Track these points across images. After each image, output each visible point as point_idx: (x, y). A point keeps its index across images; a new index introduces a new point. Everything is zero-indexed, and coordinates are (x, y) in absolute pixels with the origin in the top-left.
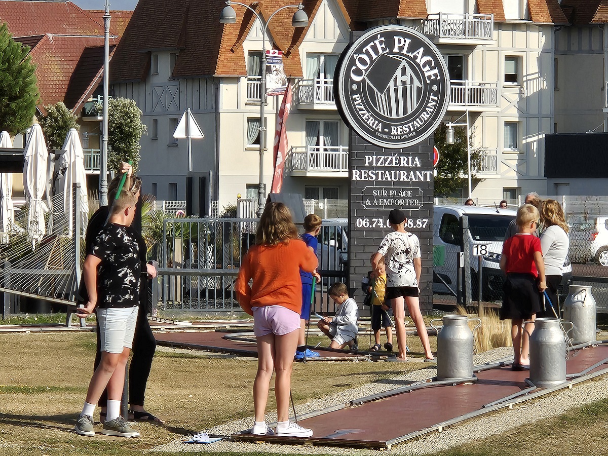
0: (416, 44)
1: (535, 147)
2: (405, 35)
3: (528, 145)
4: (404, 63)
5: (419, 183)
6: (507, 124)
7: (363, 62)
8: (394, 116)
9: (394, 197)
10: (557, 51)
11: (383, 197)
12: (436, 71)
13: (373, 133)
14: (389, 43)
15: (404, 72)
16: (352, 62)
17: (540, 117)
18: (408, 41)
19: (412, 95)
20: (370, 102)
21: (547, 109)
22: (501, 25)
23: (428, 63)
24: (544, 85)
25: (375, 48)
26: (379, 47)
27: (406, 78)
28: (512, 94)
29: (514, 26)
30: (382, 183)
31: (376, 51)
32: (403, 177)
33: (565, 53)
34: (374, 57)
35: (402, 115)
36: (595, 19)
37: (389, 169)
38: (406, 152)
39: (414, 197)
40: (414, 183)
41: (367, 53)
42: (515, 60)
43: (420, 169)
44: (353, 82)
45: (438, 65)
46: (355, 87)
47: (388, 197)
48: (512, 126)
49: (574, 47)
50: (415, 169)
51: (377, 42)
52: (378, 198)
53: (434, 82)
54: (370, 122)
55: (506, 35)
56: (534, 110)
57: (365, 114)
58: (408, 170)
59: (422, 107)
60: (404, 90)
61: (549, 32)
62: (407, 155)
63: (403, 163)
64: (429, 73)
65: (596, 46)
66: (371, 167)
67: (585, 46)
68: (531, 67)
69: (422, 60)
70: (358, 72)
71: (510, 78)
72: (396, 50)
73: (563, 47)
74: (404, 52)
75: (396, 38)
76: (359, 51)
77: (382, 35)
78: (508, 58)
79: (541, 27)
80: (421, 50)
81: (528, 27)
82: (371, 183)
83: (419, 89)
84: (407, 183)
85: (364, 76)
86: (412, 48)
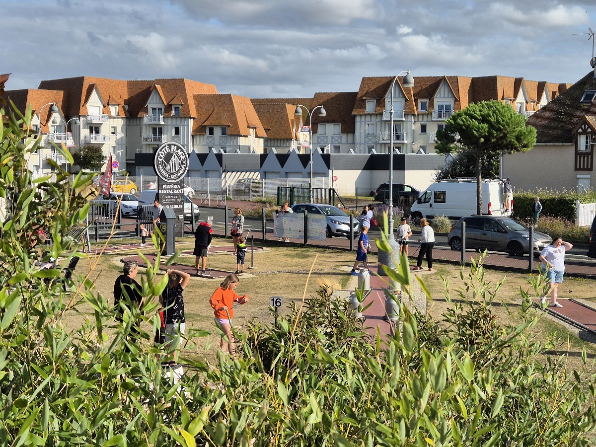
0: (178, 148)
1: (120, 154)
2: (175, 145)
3: (119, 153)
4: (174, 154)
5: (180, 194)
6: (112, 147)
7: (162, 154)
8: (172, 172)
9: (172, 198)
10: (127, 125)
11: (169, 199)
12: (184, 157)
13: (165, 178)
14: (170, 148)
15: (175, 158)
16: (159, 154)
17: (122, 145)
18: (176, 147)
19: (177, 165)
20: (165, 168)
21: (124, 142)
22: (110, 117)
23: (182, 154)
24: (123, 135)
25: (166, 150)
26: (167, 149)
27: (175, 159)
28: (113, 137)
29: (114, 118)
30: (168, 194)
31: (166, 151)
32: (175, 192)
33: (128, 125)
34: (165, 152)
35: (174, 172)
36: (139, 116)
37: (170, 189)
38: (175, 184)
39: (178, 198)
40: (178, 194)
41: (163, 151)
42: (115, 128)
43: (180, 189)
44: (159, 161)
45: (185, 155)
46: (160, 163)
47: (170, 198)
48: (114, 147)
49: (132, 124)
50: (178, 189)
51: (166, 147)
52: (167, 199)
53: (184, 160)
54: (164, 174)
55: (112, 120)
56: (120, 143)
57: (163, 172)
58: (176, 189)
59: (180, 169)
60: (175, 163)
61: (124, 119)
62: (176, 185)
63: (175, 187)
64: (183, 157)
65: (138, 123)
66: (165, 189)
67: (135, 123)
68: (119, 130)
69: (180, 153)
70: (161, 158)
71: (113, 133)
72: (172, 150)
73: (128, 124)
74: (175, 151)
75: (172, 146)
76: (161, 151)
77: (168, 145)
78: (112, 127)
79: (122, 118)
80: (180, 150)
81: (118, 118)
82: (165, 194)
83: (179, 163)
84: (176, 194)
85: (162, 159)
86: (177, 150)
